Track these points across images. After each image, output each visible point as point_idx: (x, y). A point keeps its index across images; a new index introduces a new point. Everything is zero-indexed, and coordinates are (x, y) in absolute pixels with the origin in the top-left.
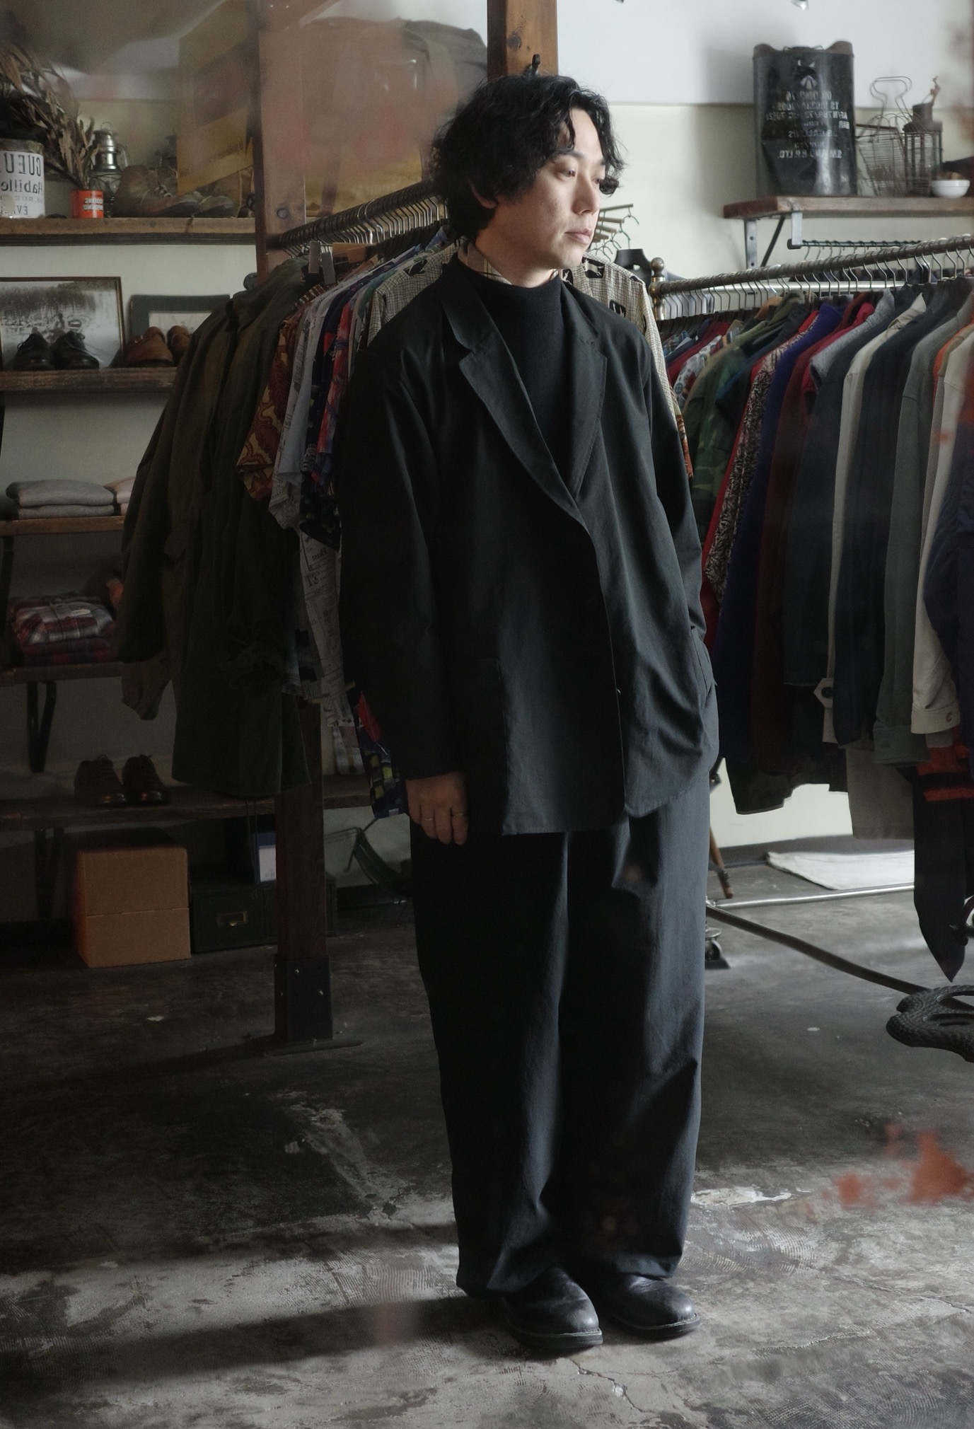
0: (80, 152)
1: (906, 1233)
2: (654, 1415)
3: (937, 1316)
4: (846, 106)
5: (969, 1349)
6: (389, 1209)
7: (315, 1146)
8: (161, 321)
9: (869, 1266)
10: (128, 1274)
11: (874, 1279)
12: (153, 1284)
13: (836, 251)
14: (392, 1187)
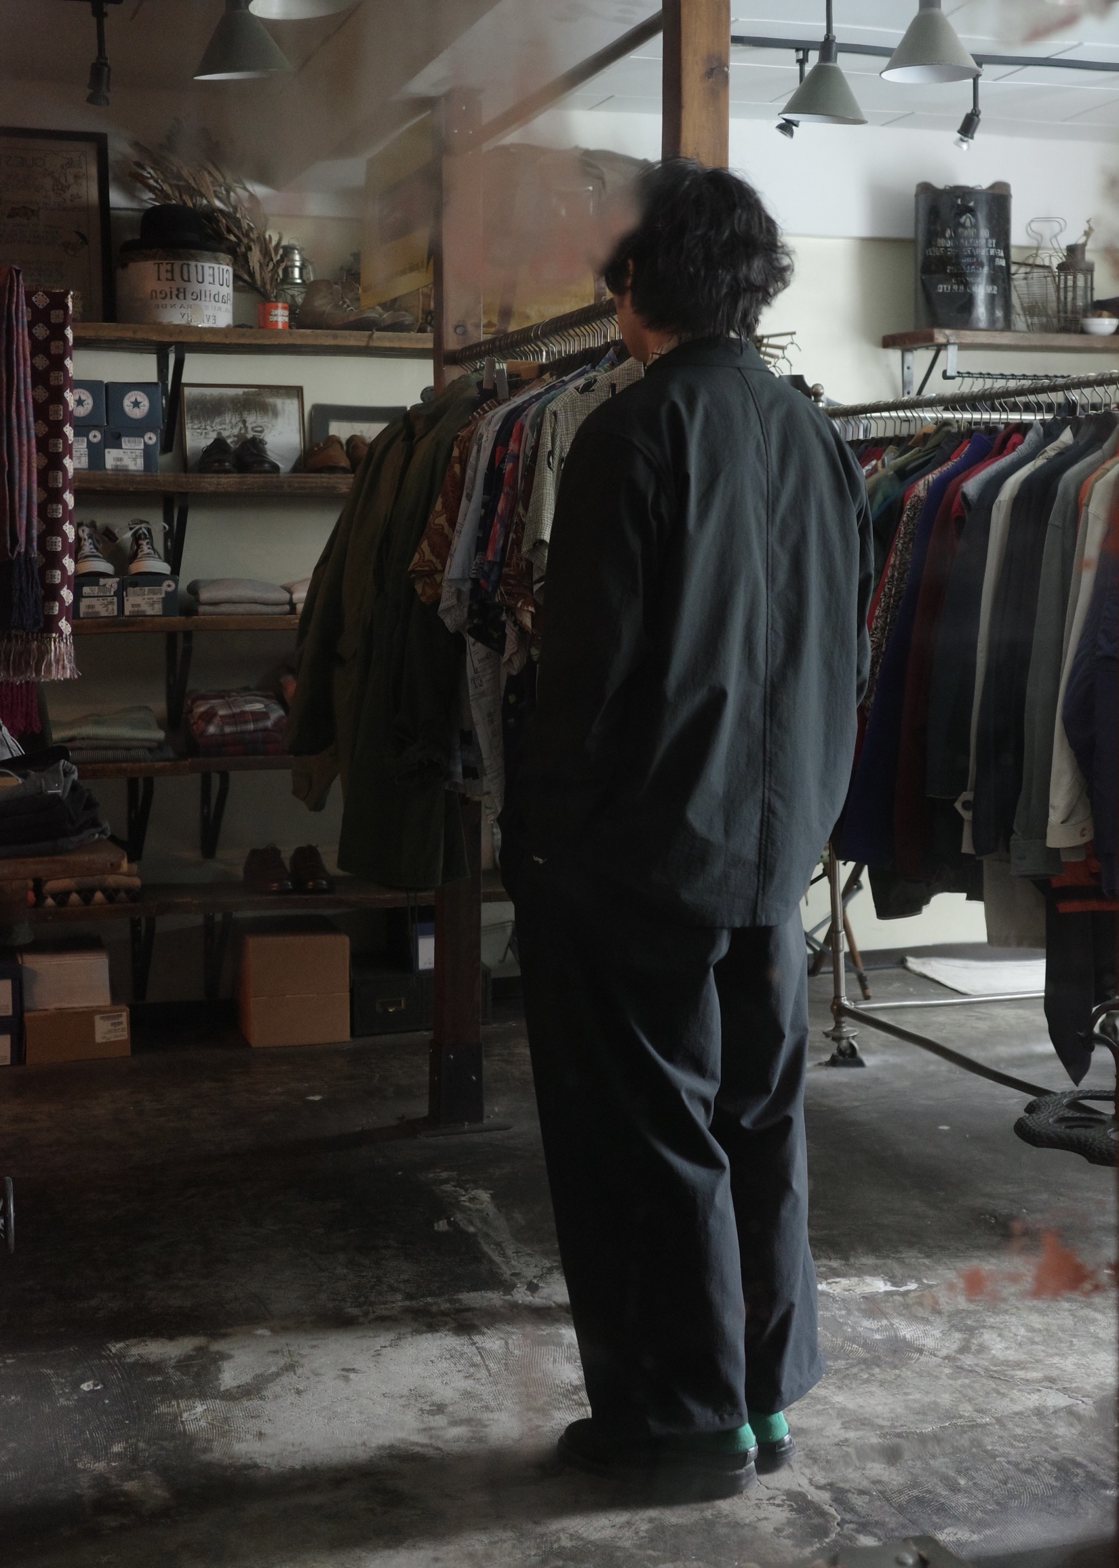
0: (268, 265)
1: (1027, 1326)
2: (779, 1493)
3: (1054, 1406)
4: (1002, 244)
5: (1083, 1439)
6: (533, 1288)
7: (463, 1224)
8: (340, 430)
9: (990, 1356)
10: (282, 1341)
11: (995, 1369)
12: (303, 1352)
13: (989, 383)
14: (536, 1266)
